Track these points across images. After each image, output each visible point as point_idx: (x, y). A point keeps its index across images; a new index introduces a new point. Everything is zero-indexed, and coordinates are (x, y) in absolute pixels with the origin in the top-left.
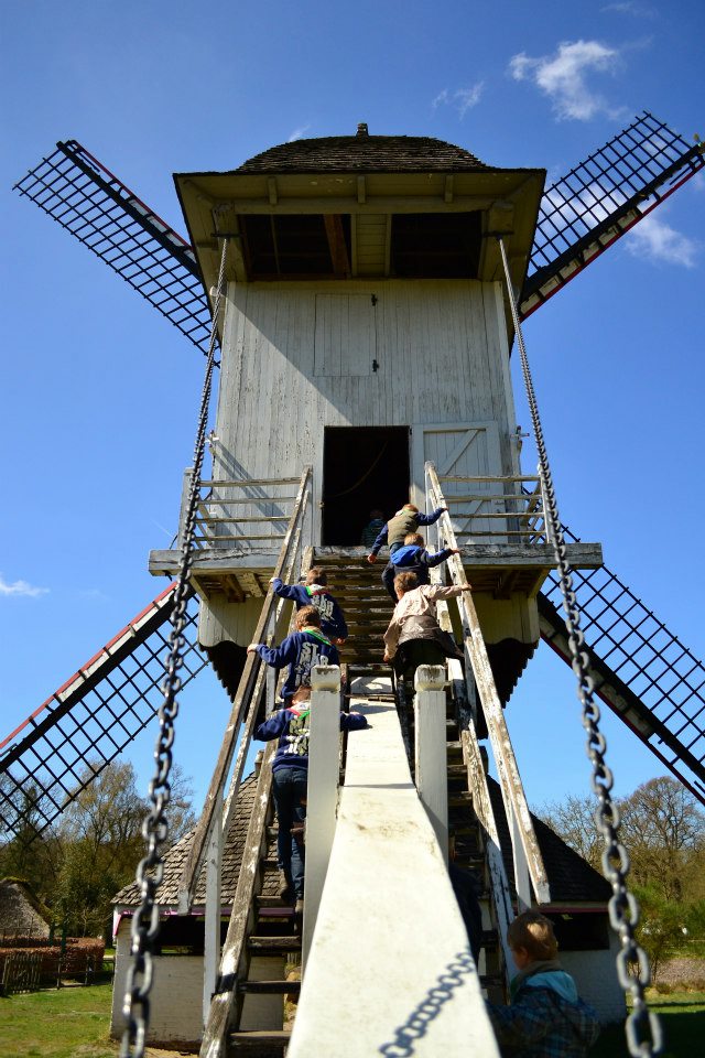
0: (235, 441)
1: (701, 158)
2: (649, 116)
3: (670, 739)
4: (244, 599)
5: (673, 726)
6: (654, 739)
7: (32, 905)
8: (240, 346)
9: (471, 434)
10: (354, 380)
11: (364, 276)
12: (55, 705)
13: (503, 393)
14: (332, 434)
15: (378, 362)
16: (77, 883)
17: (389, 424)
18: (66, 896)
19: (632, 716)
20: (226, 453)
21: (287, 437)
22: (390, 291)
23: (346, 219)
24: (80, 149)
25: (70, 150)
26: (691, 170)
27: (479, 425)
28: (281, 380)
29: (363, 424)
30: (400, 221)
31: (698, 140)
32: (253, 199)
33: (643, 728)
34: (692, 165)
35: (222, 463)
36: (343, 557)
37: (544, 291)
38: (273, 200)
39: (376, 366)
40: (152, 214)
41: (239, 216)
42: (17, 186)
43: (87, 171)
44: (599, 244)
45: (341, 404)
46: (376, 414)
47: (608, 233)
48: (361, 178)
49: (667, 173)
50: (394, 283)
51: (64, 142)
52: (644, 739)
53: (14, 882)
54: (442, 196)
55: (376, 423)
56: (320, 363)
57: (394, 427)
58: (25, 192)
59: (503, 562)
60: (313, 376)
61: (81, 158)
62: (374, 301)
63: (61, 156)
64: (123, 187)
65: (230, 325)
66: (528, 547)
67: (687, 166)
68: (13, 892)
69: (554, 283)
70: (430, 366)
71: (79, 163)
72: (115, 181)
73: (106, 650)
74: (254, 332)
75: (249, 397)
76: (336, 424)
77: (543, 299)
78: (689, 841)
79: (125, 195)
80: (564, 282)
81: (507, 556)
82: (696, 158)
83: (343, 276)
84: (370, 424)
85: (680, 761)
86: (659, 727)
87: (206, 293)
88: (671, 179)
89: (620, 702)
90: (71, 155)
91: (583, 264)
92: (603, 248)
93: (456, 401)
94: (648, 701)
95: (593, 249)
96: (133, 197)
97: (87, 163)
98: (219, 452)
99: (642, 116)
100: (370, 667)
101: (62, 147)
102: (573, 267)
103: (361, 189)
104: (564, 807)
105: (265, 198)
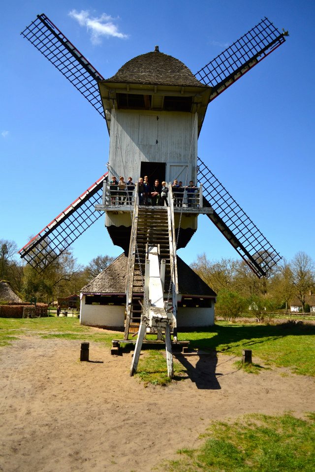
0: (114, 165)
1: (284, 39)
2: (267, 19)
3: (243, 249)
4: (118, 214)
5: (244, 245)
6: (239, 248)
7: (13, 291)
8: (116, 132)
9: (184, 167)
10: (151, 146)
11: (155, 109)
12: (47, 230)
13: (195, 153)
14: (143, 164)
15: (158, 141)
16: (30, 283)
17: (160, 162)
18: (26, 288)
19: (233, 241)
20: (112, 169)
21: (130, 164)
22: (163, 115)
23: (150, 96)
24: (47, 18)
25: (42, 18)
26: (279, 44)
27: (186, 164)
28: (128, 145)
29: (152, 161)
30: (166, 98)
31: (284, 30)
32: (122, 89)
33: (235, 245)
34: (280, 42)
35: (111, 172)
36: (146, 209)
37: (219, 91)
38: (128, 90)
39: (157, 142)
40: (75, 49)
41: (117, 94)
42: (22, 33)
43: (49, 29)
44: (241, 73)
45: (147, 154)
46: (156, 159)
47: (245, 69)
48: (156, 86)
49: (270, 45)
50: (164, 112)
51: (40, 15)
52: (236, 248)
53: (5, 282)
54: (180, 92)
55: (156, 161)
56: (140, 140)
57: (161, 163)
58: (25, 36)
59: (188, 212)
60: (138, 145)
61: (47, 22)
62: (158, 118)
63: (39, 21)
64: (65, 37)
65: (113, 124)
66: (194, 208)
67: (278, 41)
68: (5, 286)
69: (223, 88)
70: (173, 143)
71: (46, 25)
72: (61, 33)
73: (63, 212)
74: (120, 128)
75: (119, 150)
76: (145, 161)
77: (218, 94)
78: (272, 276)
79: (65, 40)
80: (226, 87)
81: (188, 210)
82: (282, 39)
83: (148, 109)
84: (154, 162)
85: (246, 256)
86: (240, 245)
87: (104, 112)
88: (271, 47)
89: (229, 237)
90: (43, 21)
91: (234, 81)
92: (242, 75)
93: (180, 155)
94: (238, 237)
95: (239, 75)
96: (68, 41)
97: (49, 25)
98: (110, 168)
99: (264, 19)
100: (153, 245)
101: (39, 17)
102: (230, 82)
103: (155, 89)
104: (220, 262)
105: (126, 89)
